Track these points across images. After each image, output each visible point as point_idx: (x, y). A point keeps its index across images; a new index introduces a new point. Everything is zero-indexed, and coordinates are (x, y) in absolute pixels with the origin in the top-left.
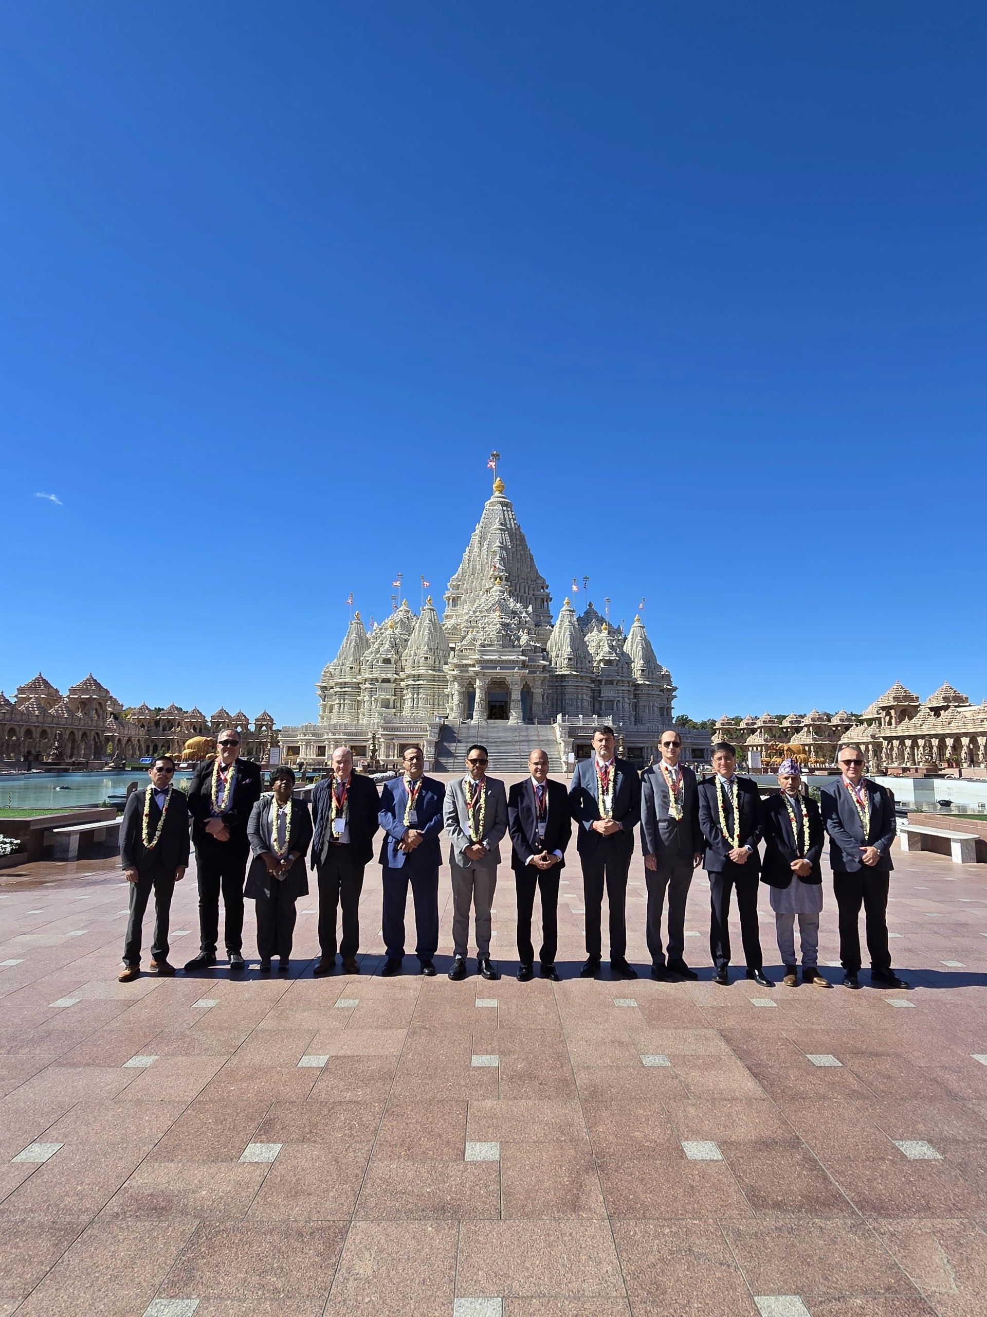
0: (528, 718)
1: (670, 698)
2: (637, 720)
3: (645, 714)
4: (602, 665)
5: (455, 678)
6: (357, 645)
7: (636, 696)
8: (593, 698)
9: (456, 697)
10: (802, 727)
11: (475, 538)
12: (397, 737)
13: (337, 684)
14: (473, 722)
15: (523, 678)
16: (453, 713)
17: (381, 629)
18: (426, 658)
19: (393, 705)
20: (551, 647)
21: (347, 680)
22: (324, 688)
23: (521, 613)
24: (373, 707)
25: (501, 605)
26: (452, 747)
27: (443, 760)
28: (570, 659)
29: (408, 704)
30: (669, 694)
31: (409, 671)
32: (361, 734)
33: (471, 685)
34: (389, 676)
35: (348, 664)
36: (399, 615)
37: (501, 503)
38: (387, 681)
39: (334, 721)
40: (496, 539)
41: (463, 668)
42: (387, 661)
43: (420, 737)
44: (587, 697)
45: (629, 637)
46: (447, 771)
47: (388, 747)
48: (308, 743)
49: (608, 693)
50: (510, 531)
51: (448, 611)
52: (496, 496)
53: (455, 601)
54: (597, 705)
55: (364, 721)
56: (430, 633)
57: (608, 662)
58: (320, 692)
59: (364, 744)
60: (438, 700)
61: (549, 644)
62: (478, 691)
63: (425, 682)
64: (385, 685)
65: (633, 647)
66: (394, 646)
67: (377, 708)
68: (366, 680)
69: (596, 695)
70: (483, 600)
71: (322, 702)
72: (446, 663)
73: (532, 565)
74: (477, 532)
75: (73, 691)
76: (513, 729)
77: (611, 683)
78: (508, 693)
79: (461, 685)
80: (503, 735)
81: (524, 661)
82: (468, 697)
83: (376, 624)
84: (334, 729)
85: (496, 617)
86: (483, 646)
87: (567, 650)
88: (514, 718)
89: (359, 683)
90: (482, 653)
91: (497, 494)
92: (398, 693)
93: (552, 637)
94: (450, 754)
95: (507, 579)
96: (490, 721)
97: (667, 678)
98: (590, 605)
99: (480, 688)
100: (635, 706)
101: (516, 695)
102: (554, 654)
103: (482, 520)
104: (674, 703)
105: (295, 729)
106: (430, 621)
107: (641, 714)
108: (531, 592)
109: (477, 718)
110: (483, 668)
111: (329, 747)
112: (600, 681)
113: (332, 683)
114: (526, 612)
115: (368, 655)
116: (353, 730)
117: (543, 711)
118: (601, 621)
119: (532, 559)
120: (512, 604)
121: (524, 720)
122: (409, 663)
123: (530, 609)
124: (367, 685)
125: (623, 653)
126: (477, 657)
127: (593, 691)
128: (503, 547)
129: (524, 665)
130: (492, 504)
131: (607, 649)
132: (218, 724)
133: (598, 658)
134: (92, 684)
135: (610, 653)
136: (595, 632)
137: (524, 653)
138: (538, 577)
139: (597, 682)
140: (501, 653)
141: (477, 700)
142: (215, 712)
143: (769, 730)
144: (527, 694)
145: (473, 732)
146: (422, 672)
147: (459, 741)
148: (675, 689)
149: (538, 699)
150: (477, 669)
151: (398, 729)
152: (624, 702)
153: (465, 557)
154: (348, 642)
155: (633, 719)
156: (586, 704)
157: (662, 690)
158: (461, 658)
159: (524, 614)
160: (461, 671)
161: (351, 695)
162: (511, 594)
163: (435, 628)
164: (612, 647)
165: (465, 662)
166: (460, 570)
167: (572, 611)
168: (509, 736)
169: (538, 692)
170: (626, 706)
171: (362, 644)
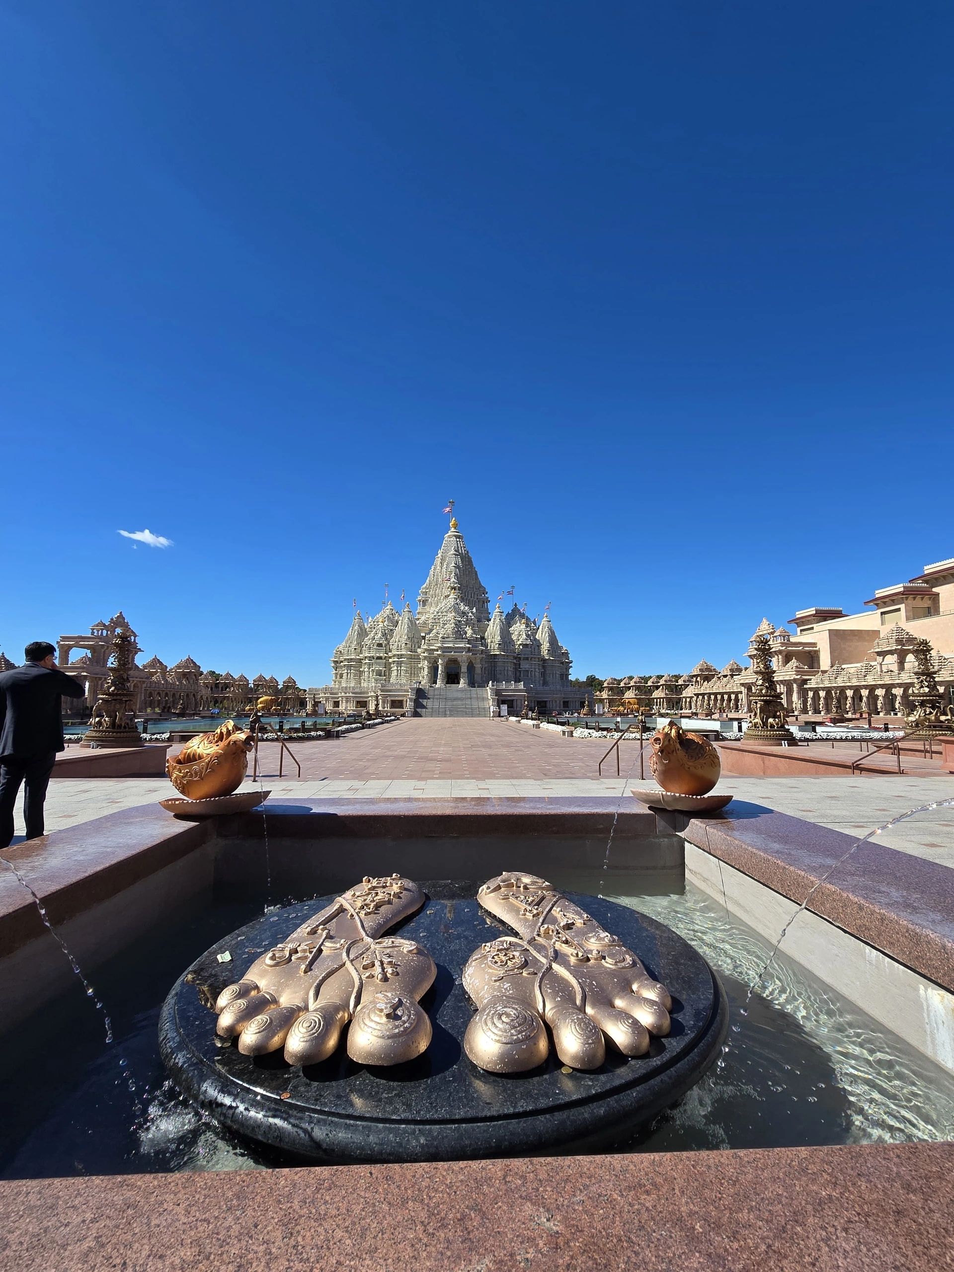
0: (472, 683)
1: (568, 668)
2: (545, 683)
3: (549, 679)
4: (521, 647)
5: (425, 658)
6: (359, 634)
7: (544, 667)
8: (515, 669)
9: (426, 670)
10: (660, 686)
11: (438, 561)
12: (390, 696)
13: (345, 659)
14: (437, 686)
15: (469, 658)
16: (425, 682)
17: (374, 622)
18: (406, 644)
19: (384, 674)
20: (488, 636)
21: (352, 657)
22: (335, 662)
23: (468, 613)
24: (371, 675)
25: (455, 608)
26: (424, 702)
27: (418, 710)
28: (499, 644)
29: (394, 673)
30: (567, 665)
31: (395, 652)
32: (363, 693)
33: (436, 662)
34: (381, 655)
35: (353, 646)
36: (387, 610)
37: (455, 536)
38: (380, 658)
39: (344, 685)
40: (452, 562)
41: (431, 651)
42: (380, 645)
43: (404, 696)
44: (510, 668)
45: (541, 628)
46: (421, 717)
47: (384, 702)
48: (327, 699)
49: (525, 665)
50: (460, 555)
51: (420, 609)
52: (452, 531)
53: (424, 602)
54: (518, 674)
55: (364, 684)
56: (409, 627)
57: (525, 646)
58: (333, 665)
59: (365, 700)
60: (414, 672)
61: (486, 634)
62: (440, 666)
63: (405, 659)
64: (378, 661)
65: (542, 636)
66: (384, 635)
67: (373, 676)
68: (366, 657)
69: (517, 667)
70: (443, 604)
71: (334, 672)
72: (419, 647)
73: (477, 578)
74: (439, 555)
75: (178, 667)
76: (462, 690)
77: (527, 659)
78: (459, 667)
79: (429, 662)
80: (456, 695)
81: (469, 648)
82: (434, 669)
83: (370, 619)
84: (345, 690)
85: (451, 615)
86: (443, 638)
87: (498, 638)
88: (462, 683)
89: (360, 659)
90: (443, 642)
91: (453, 529)
92: (388, 666)
93: (488, 629)
94: (424, 707)
95: (459, 589)
96: (448, 685)
97: (566, 654)
98: (516, 605)
99: (441, 664)
100: (543, 674)
101: (464, 669)
102: (489, 641)
103: (442, 548)
104: (571, 671)
105: (316, 690)
106: (409, 619)
107: (548, 679)
108: (476, 597)
109: (439, 684)
110: (443, 652)
111: (342, 702)
112: (520, 658)
113: (342, 659)
114: (472, 612)
115: (367, 641)
116: (357, 690)
117: (482, 678)
118: (522, 616)
119: (476, 574)
120: (462, 607)
121: (469, 685)
122: (395, 647)
123: (474, 610)
124: (367, 661)
125: (535, 639)
126: (439, 645)
127: (515, 664)
128: (457, 567)
129: (469, 650)
130: (449, 537)
131: (524, 636)
132: (258, 685)
133: (519, 643)
134: (190, 661)
135: (526, 639)
136: (518, 624)
137: (469, 642)
138: (481, 586)
139: (518, 658)
140: (455, 642)
141: (440, 672)
142: (256, 677)
143: (638, 688)
144: (471, 667)
145: (436, 692)
146: (403, 653)
147: (429, 698)
148: (571, 662)
149: (478, 671)
150: (439, 653)
151: (390, 691)
152: (535, 671)
153: (431, 572)
154: (352, 632)
155: (541, 682)
156: (510, 673)
157: (562, 663)
158: (429, 645)
159: (470, 614)
160: (429, 654)
161: (354, 667)
162: (462, 600)
163: (412, 624)
164: (528, 636)
165: (431, 647)
166: (428, 581)
167: (502, 612)
168: (459, 695)
169: (478, 666)
170: (537, 674)
171: (362, 633)
